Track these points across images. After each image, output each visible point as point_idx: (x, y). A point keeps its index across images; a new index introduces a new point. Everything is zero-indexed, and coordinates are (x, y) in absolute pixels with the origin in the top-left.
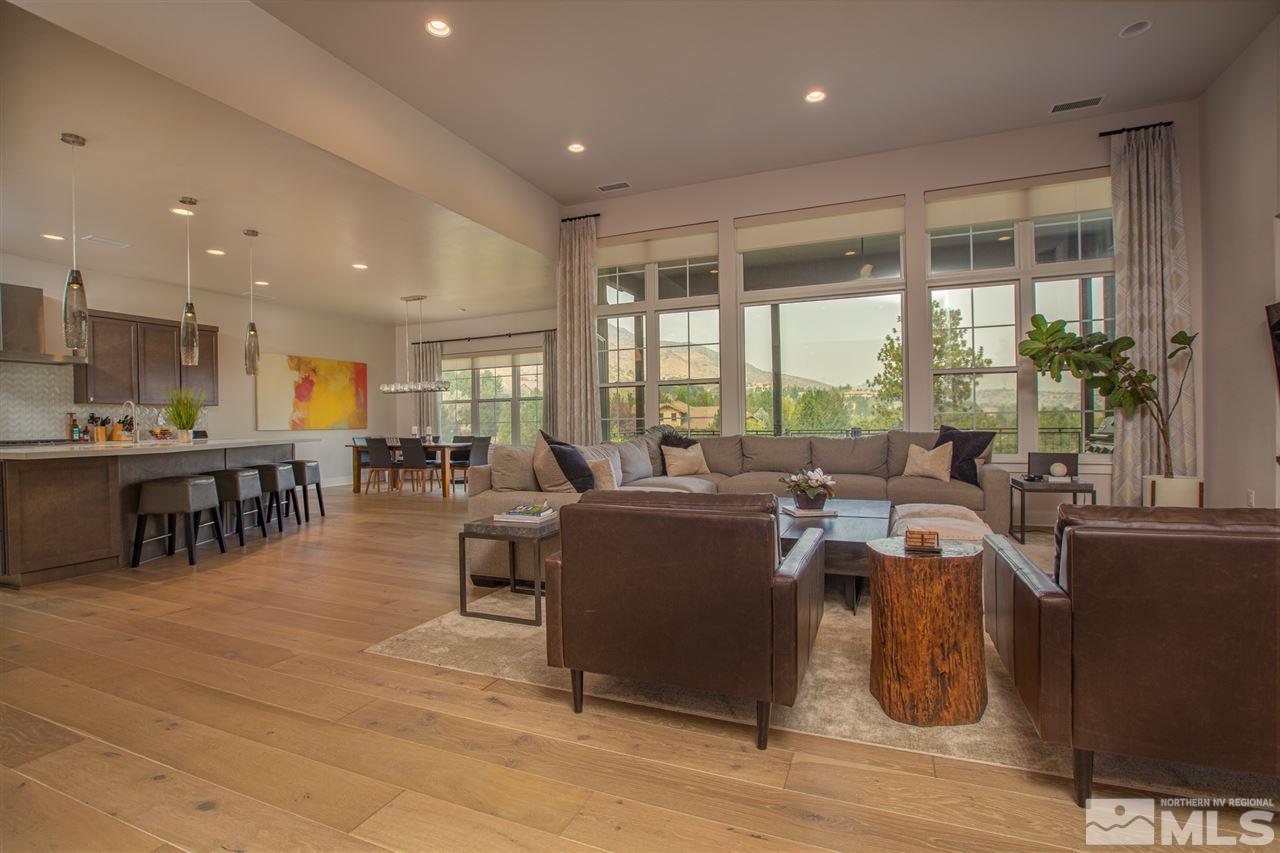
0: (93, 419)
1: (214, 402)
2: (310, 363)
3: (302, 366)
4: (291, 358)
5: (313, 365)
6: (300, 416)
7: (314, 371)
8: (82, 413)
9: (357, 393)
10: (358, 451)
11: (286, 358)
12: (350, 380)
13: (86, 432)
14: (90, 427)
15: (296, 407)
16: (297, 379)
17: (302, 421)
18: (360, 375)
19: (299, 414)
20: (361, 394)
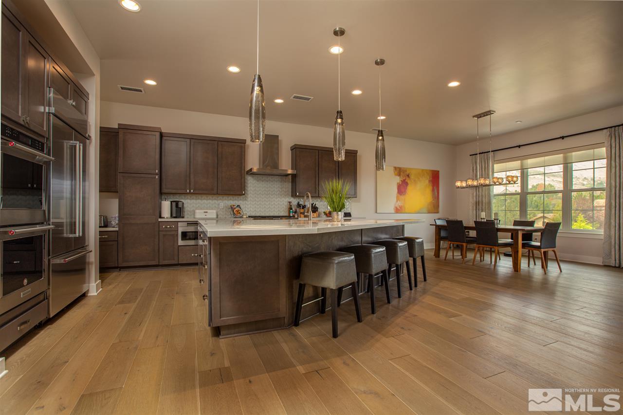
0: (299, 205)
1: (355, 196)
2: (406, 171)
3: (401, 173)
4: (395, 168)
5: (408, 172)
6: (399, 204)
7: (408, 176)
8: (294, 202)
9: (433, 190)
10: (439, 228)
11: (393, 168)
12: (429, 181)
13: (296, 212)
14: (298, 210)
15: (398, 199)
16: (399, 182)
17: (401, 207)
18: (435, 177)
19: (400, 203)
20: (436, 191)
